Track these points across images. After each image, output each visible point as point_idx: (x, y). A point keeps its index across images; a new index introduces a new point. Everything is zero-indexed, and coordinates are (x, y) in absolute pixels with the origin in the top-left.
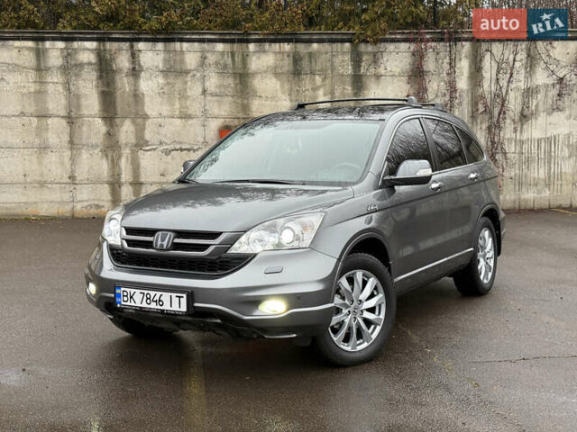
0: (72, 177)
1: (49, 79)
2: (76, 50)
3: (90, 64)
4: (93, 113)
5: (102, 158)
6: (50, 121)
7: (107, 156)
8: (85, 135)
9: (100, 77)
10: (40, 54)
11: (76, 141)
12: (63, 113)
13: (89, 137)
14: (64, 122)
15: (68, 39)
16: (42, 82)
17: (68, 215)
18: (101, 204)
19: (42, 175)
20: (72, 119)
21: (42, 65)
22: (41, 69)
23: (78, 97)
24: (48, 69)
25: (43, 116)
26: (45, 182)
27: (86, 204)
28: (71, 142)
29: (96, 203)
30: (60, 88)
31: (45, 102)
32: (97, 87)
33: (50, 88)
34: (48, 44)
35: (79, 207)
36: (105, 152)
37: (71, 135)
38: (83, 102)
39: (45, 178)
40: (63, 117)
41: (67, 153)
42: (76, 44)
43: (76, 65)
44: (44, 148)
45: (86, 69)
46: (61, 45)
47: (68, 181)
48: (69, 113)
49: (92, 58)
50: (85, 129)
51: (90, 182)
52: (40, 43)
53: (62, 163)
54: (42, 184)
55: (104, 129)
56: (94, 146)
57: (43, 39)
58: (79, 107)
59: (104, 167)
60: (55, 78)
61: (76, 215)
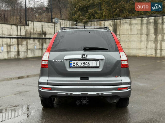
0: (147, 48)
1: (143, 26)
2: (149, 19)
3: (152, 22)
4: (152, 33)
5: (153, 43)
6: (143, 35)
7: (154, 43)
8: (150, 38)
9: (154, 25)
10: (142, 21)
11: (148, 39)
12: (146, 33)
13: (151, 39)
14: (146, 36)
15: (148, 17)
16: (142, 27)
17: (145, 56)
18: (152, 54)
19: (140, 47)
20: (148, 35)
21: (142, 23)
22: (142, 24)
23: (149, 30)
24: (143, 24)
25: (141, 34)
26: (141, 49)
27: (149, 54)
28: (147, 40)
29: (151, 53)
30: (146, 28)
31: (142, 31)
32: (154, 27)
33: (144, 28)
34: (144, 18)
35: (147, 54)
36: (154, 42)
37: (147, 38)
38: (150, 31)
39: (141, 48)
40: (146, 34)
41: (146, 42)
42: (150, 18)
43: (149, 23)
44: (141, 41)
45: (151, 23)
46: (146, 18)
47: (146, 48)
48: (147, 33)
49: (153, 21)
50: (150, 37)
51: (150, 49)
52: (142, 18)
53: (145, 45)
54: (140, 49)
55: (154, 37)
56: (152, 41)
57: (143, 17)
58: (149, 32)
59: (154, 45)
60: (145, 26)
61: (147, 56)
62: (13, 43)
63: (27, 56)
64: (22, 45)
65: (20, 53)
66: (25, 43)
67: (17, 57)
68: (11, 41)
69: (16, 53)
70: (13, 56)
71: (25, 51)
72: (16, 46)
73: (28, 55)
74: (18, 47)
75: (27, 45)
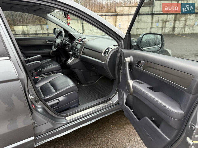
62: (169, 19)
63: (183, 32)
64: (179, 21)
65: (176, 29)
66: (183, 18)
67: (171, 33)
68: (167, 17)
69: (171, 29)
70: (168, 32)
71: (182, 27)
72: (173, 22)
73: (185, 31)
74: (175, 23)
75: (186, 21)
